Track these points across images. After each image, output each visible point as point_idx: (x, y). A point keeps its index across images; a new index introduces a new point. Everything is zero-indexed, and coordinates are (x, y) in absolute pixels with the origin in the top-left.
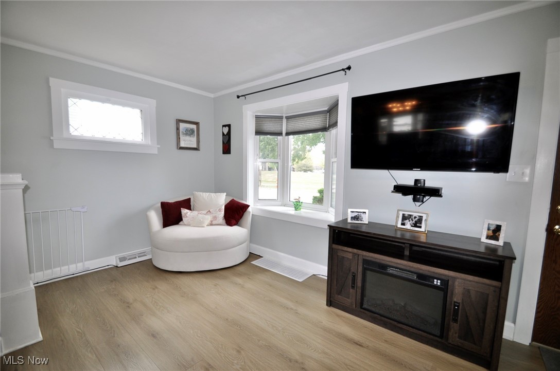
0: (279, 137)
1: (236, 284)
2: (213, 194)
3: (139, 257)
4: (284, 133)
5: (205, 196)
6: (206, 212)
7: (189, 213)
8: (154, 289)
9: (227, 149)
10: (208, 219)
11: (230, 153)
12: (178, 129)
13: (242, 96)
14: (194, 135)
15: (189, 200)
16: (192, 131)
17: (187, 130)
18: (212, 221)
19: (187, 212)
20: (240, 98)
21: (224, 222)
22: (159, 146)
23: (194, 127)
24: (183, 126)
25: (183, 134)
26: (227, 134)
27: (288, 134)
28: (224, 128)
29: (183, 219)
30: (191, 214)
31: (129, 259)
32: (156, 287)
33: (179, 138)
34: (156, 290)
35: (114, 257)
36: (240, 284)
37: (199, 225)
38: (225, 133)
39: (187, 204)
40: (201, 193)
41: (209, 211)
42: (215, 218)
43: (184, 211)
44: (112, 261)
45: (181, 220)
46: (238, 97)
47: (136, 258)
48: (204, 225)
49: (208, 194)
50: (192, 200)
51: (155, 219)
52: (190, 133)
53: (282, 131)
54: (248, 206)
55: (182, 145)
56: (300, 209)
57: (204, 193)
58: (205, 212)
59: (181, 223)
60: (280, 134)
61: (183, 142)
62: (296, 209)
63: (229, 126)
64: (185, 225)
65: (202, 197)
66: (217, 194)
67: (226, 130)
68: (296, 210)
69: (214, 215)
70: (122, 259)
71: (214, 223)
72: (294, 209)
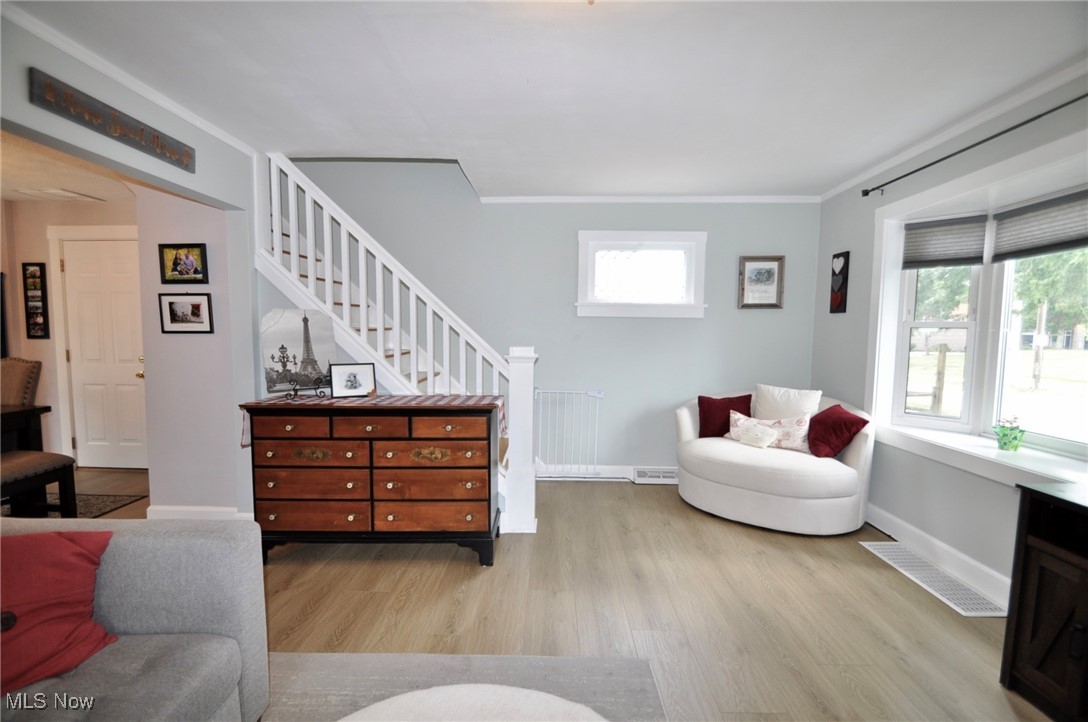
0: (975, 268)
1: (800, 565)
2: (793, 392)
3: (664, 477)
4: (987, 255)
5: (777, 392)
6: (773, 422)
7: (741, 421)
8: (665, 525)
9: (839, 304)
10: (774, 434)
11: (844, 311)
12: (741, 273)
13: (873, 189)
14: (773, 281)
15: (748, 398)
16: (769, 273)
17: (759, 273)
18: (779, 441)
19: (739, 419)
20: (871, 194)
21: (806, 446)
22: (706, 306)
23: (774, 265)
24: (750, 266)
25: (751, 280)
26: (840, 273)
27: (999, 257)
28: (835, 260)
29: (732, 429)
30: (746, 423)
31: (651, 477)
32: (669, 523)
33: (743, 289)
34: (668, 526)
35: (631, 468)
36: (808, 568)
37: (754, 442)
38: (837, 271)
39: (744, 405)
40: (771, 387)
41: (779, 422)
42: (787, 435)
43: (736, 417)
44: (628, 473)
45: (728, 430)
46: (866, 193)
47: (659, 477)
48: (761, 445)
49: (783, 390)
50: (753, 398)
51: (688, 421)
52: (764, 277)
53: (982, 252)
54: (865, 422)
55: (749, 299)
56: (1016, 448)
57: (777, 389)
58: (770, 422)
59: (727, 435)
60: (977, 259)
61: (751, 294)
62: (1003, 446)
63: (846, 255)
64: (732, 439)
65: (771, 394)
66: (803, 391)
67: (839, 264)
68: (1001, 448)
69: (786, 430)
70: (641, 474)
71: (784, 444)
72: (995, 444)
